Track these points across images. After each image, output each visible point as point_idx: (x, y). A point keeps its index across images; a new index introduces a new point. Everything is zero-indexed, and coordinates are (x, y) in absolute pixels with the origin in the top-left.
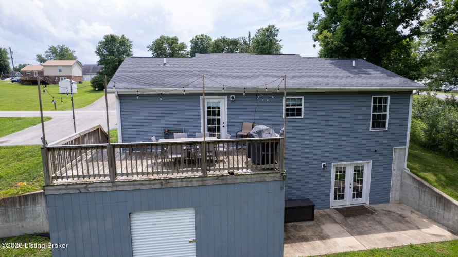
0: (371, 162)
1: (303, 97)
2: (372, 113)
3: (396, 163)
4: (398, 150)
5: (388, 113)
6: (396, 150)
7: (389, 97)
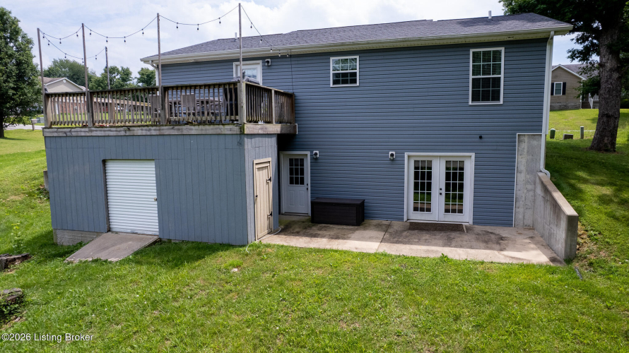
0: (473, 155)
1: (357, 57)
2: (471, 77)
3: (524, 161)
4: (526, 139)
5: (502, 76)
6: (522, 138)
7: (503, 49)
